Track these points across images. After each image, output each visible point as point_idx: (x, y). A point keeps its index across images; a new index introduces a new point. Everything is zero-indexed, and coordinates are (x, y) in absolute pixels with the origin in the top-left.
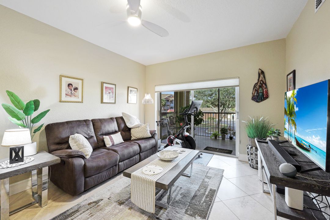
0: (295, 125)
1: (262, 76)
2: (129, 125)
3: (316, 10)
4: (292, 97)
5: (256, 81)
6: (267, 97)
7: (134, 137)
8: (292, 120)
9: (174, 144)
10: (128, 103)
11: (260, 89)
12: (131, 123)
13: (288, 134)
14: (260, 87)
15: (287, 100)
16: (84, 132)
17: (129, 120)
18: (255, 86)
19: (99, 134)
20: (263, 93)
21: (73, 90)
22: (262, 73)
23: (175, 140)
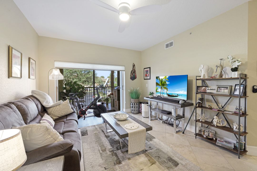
0: (167, 89)
1: (134, 67)
2: (44, 104)
4: (164, 78)
5: (132, 69)
6: (136, 78)
7: (56, 116)
8: (164, 87)
11: (134, 74)
12: (47, 102)
13: (161, 93)
14: (134, 72)
15: (160, 80)
17: (45, 99)
20: (135, 75)
22: (134, 66)
23: (88, 111)
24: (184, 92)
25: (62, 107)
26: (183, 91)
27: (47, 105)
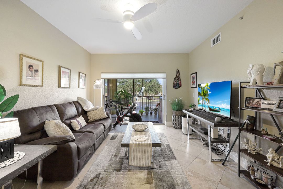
0: (208, 100)
1: (178, 73)
2: (85, 108)
3: (212, 46)
4: (206, 86)
5: (175, 76)
6: (181, 86)
7: (92, 119)
8: (206, 98)
9: (123, 122)
10: (79, 87)
11: (178, 81)
12: (87, 107)
13: (202, 106)
14: (178, 80)
15: (202, 89)
16: (52, 118)
17: (85, 104)
18: (175, 79)
19: (64, 119)
20: (179, 83)
21: (33, 72)
22: (178, 72)
23: (124, 118)
24: (227, 106)
25: (98, 112)
26: (226, 104)
27: (86, 109)
